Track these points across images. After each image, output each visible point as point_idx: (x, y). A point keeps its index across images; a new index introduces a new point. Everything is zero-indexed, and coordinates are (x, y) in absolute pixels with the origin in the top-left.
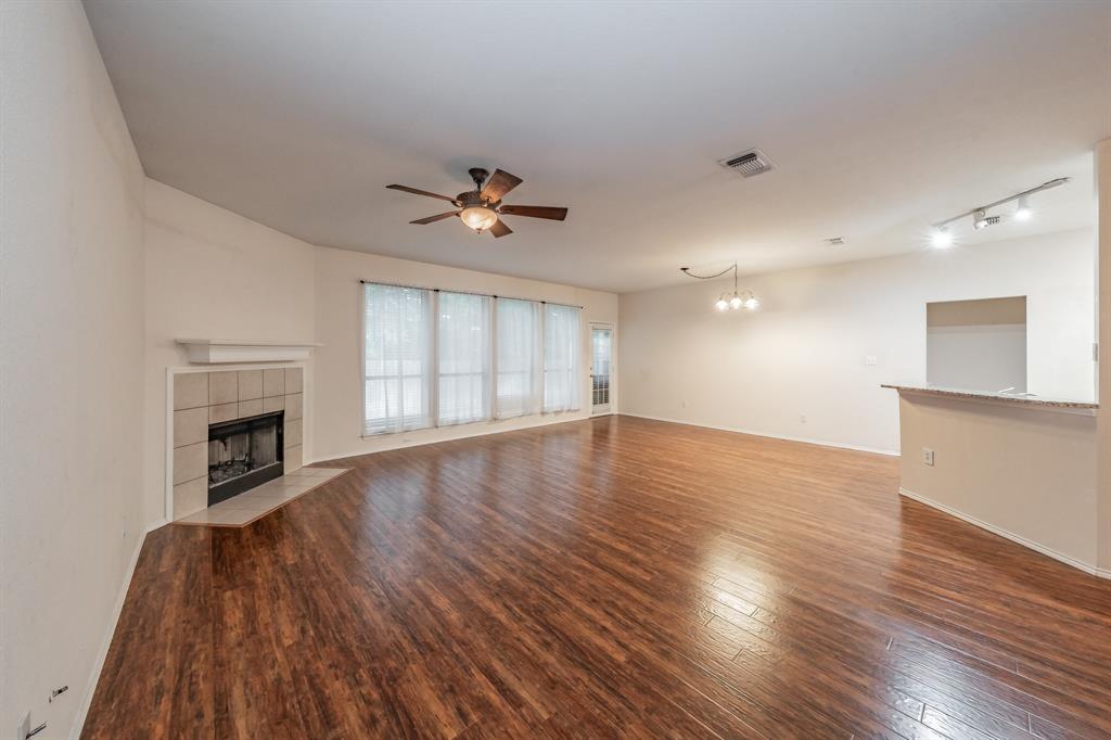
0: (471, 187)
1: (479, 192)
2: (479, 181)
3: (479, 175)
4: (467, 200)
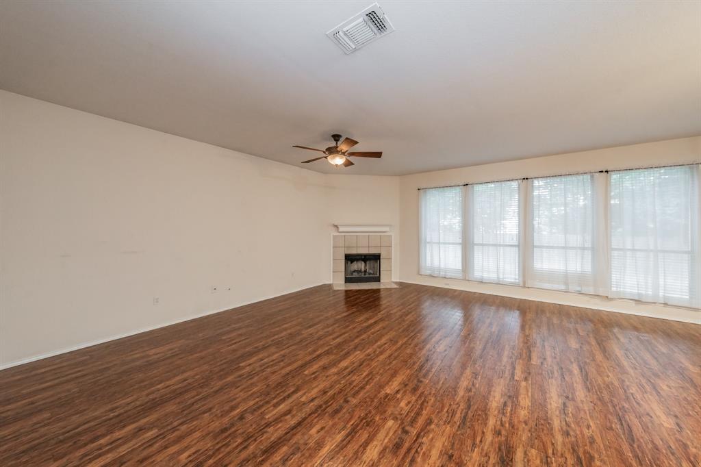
0: (333, 144)
1: (337, 147)
2: (337, 141)
3: (337, 138)
4: (332, 151)
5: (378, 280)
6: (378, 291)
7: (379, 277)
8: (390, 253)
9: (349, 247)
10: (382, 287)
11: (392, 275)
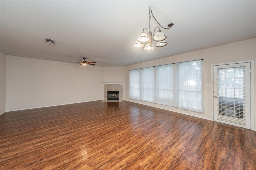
5: (118, 99)
6: (118, 103)
7: (119, 99)
8: (122, 91)
9: (109, 89)
10: (119, 102)
11: (123, 98)
